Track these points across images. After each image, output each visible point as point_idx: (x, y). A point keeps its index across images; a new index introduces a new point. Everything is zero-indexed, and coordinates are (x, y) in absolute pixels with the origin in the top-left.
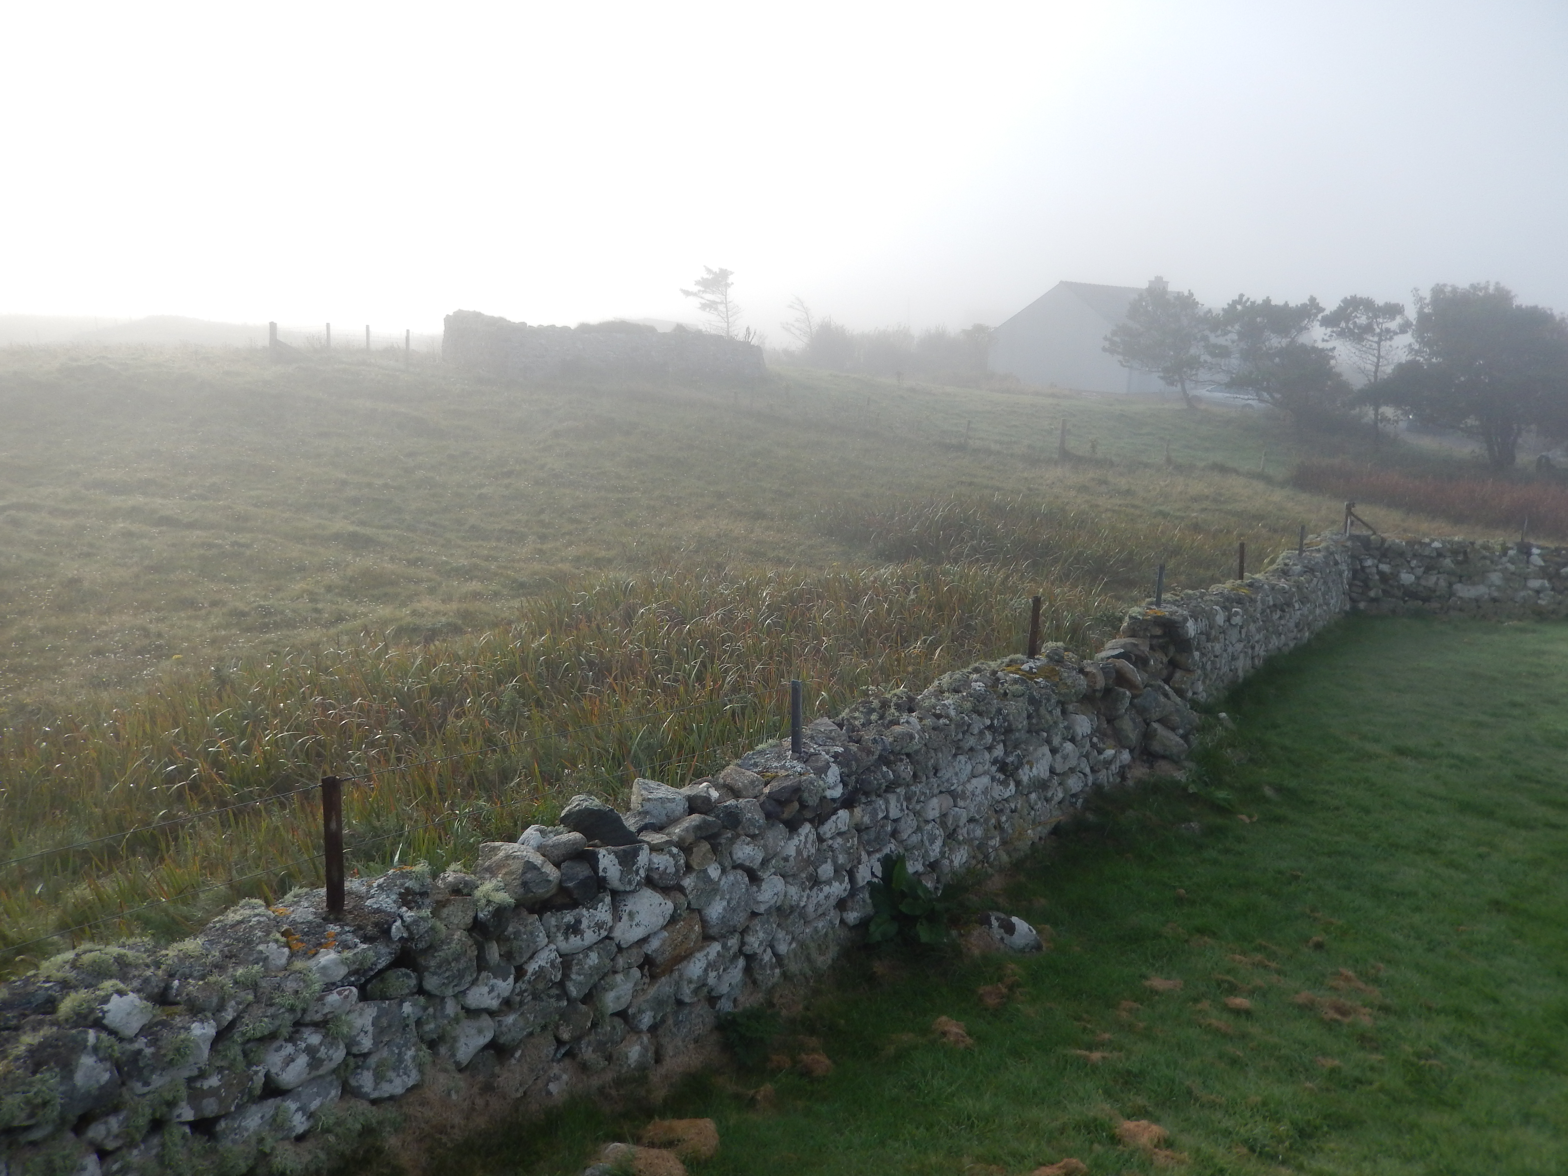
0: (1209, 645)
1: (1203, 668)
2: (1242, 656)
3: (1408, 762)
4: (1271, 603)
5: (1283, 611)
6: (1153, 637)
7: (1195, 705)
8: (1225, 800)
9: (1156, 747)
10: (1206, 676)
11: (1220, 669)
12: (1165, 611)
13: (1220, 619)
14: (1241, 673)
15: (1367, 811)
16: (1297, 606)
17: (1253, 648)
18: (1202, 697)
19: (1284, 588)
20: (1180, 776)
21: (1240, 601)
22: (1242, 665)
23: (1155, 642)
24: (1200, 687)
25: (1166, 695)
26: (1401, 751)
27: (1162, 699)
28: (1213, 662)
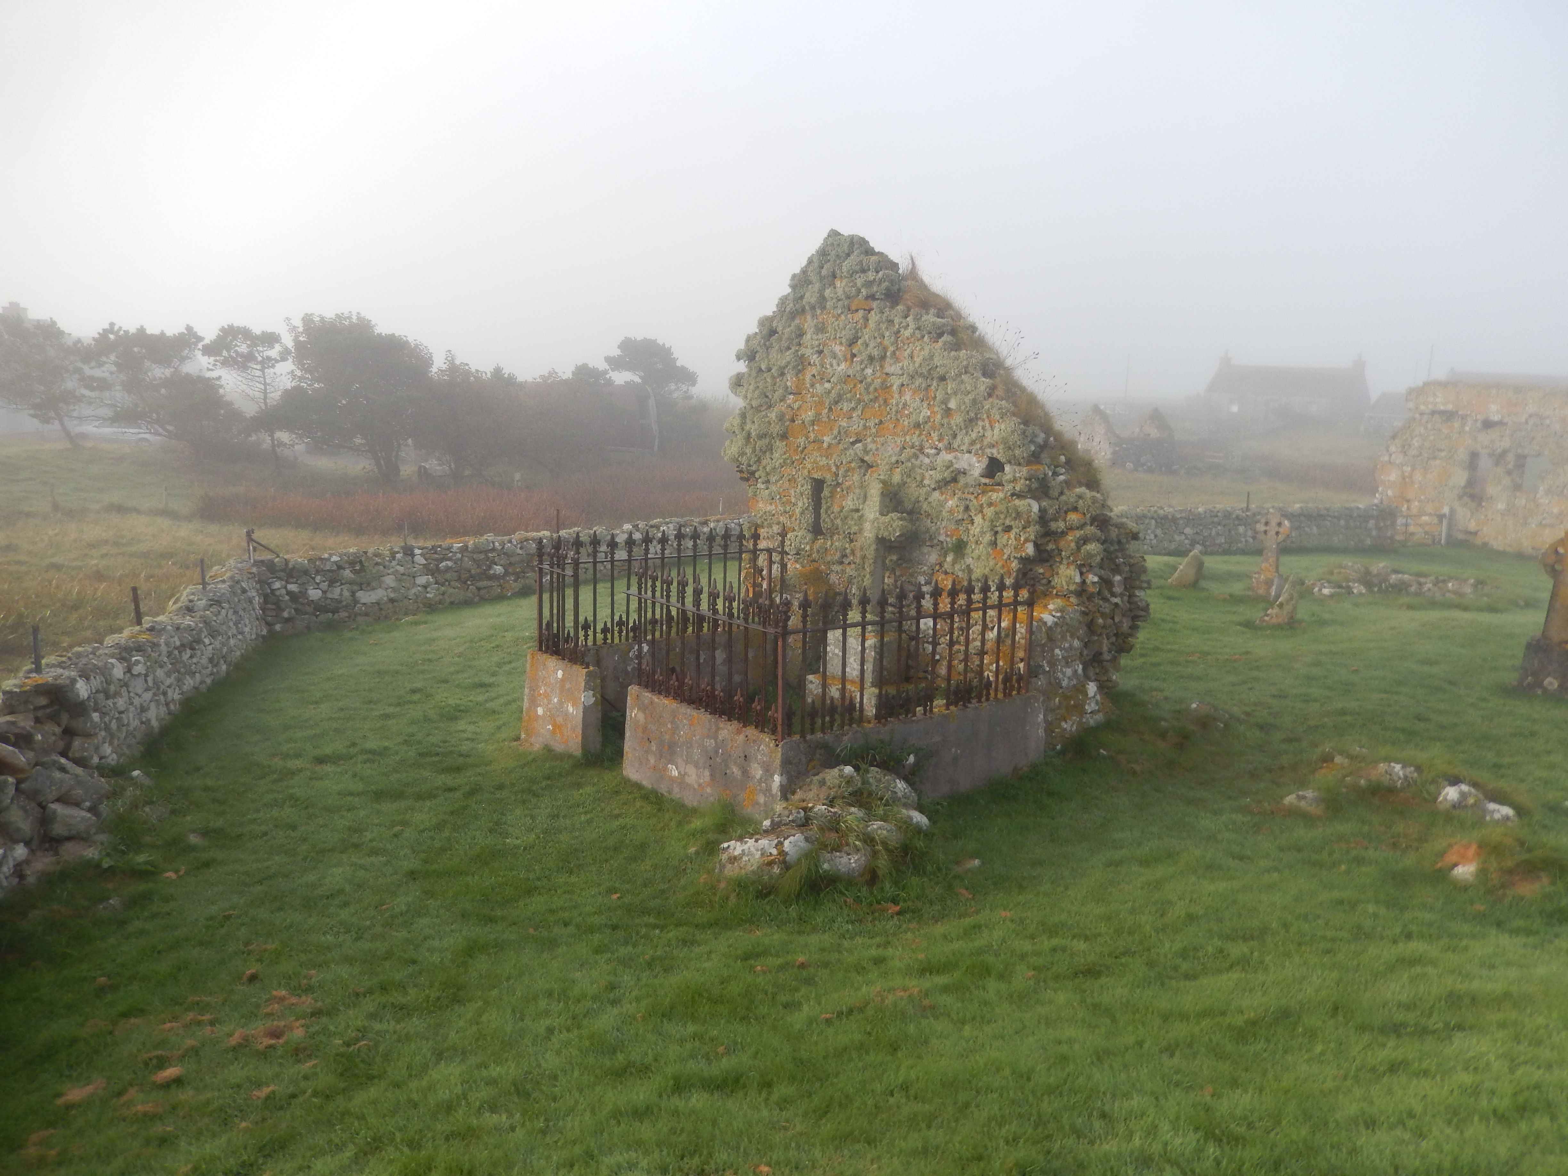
0: (110, 702)
1: (107, 728)
2: (153, 705)
3: (328, 768)
4: (178, 643)
5: (192, 649)
6: (37, 709)
7: (105, 771)
8: (147, 863)
9: (58, 830)
10: (112, 736)
11: (128, 725)
12: (48, 676)
13: (118, 672)
14: (155, 723)
15: (294, 828)
16: (207, 641)
17: (165, 694)
18: (112, 759)
19: (189, 626)
20: (91, 853)
21: (139, 649)
22: (155, 715)
23: (40, 714)
24: (107, 749)
25: (63, 769)
26: (321, 760)
27: (58, 775)
28: (119, 720)
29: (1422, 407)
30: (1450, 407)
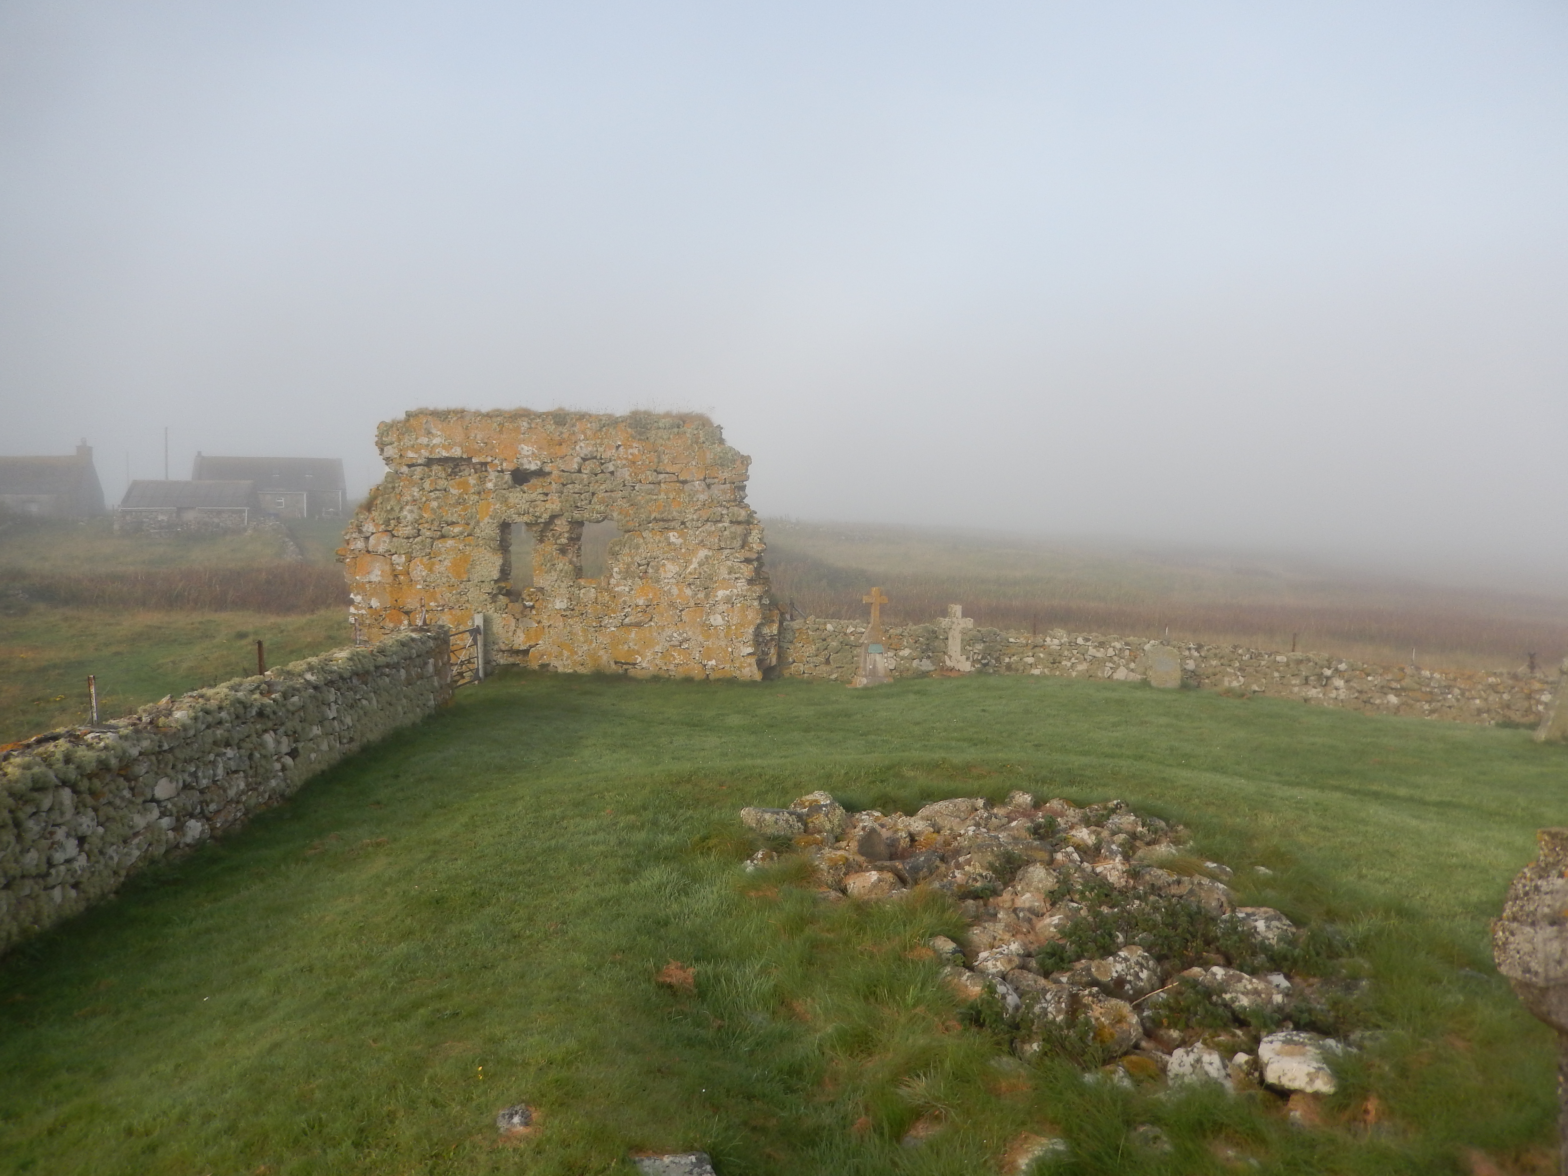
29: (410, 454)
30: (457, 452)
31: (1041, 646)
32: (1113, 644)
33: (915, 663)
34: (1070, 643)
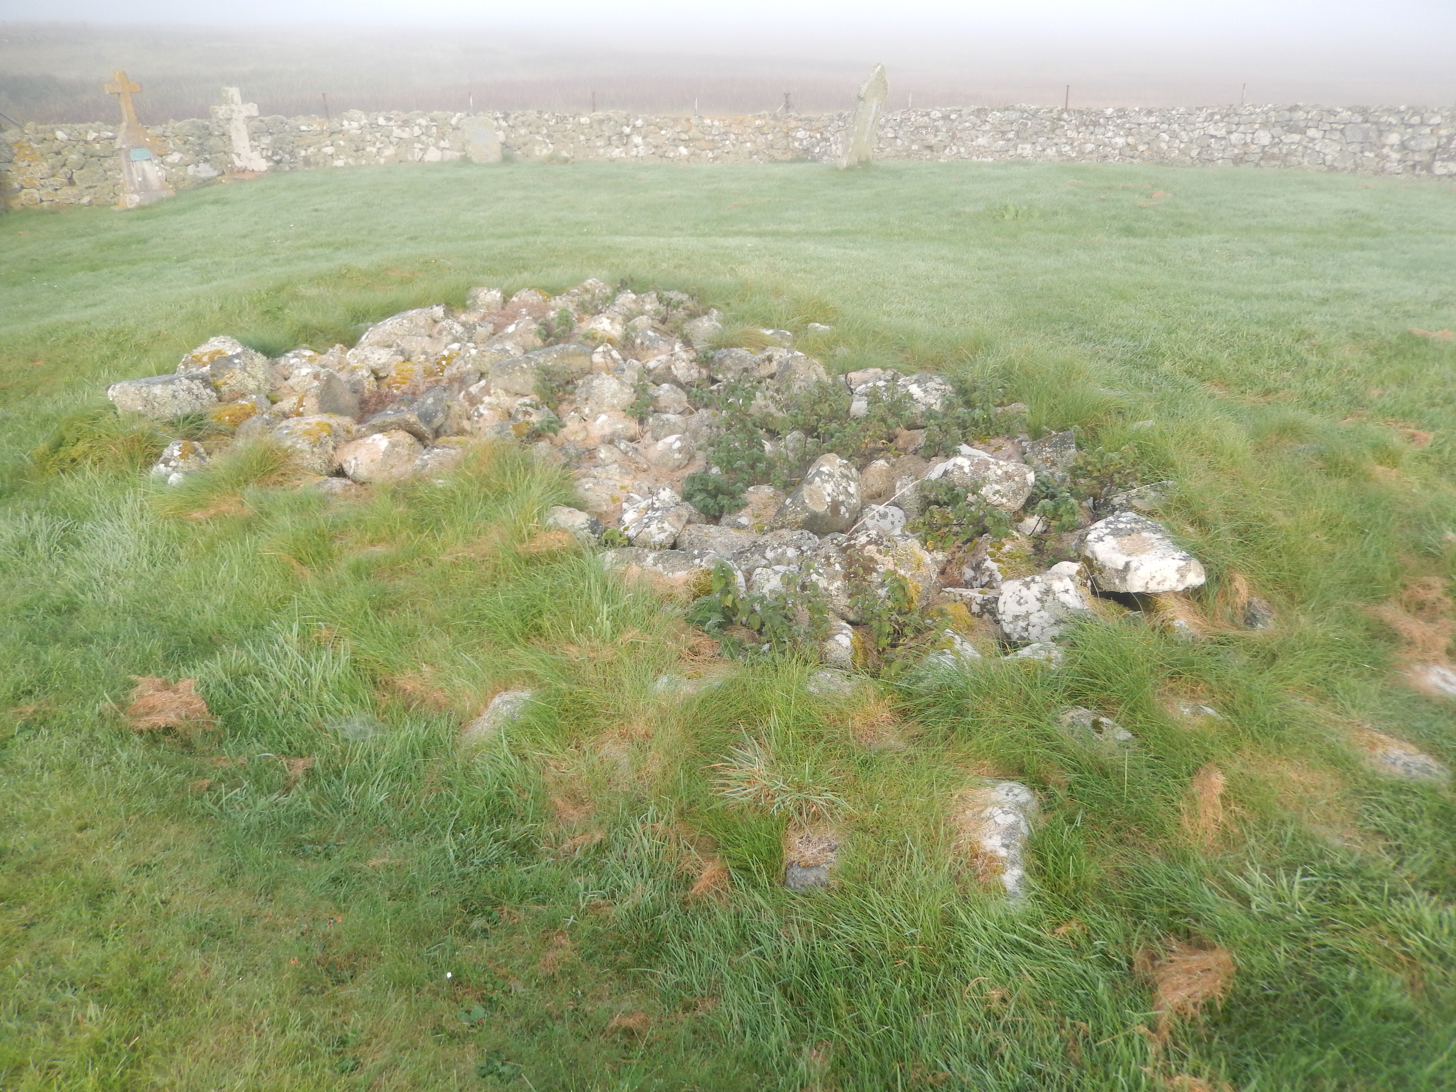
31: (340, 132)
32: (418, 122)
33: (191, 169)
34: (370, 125)
